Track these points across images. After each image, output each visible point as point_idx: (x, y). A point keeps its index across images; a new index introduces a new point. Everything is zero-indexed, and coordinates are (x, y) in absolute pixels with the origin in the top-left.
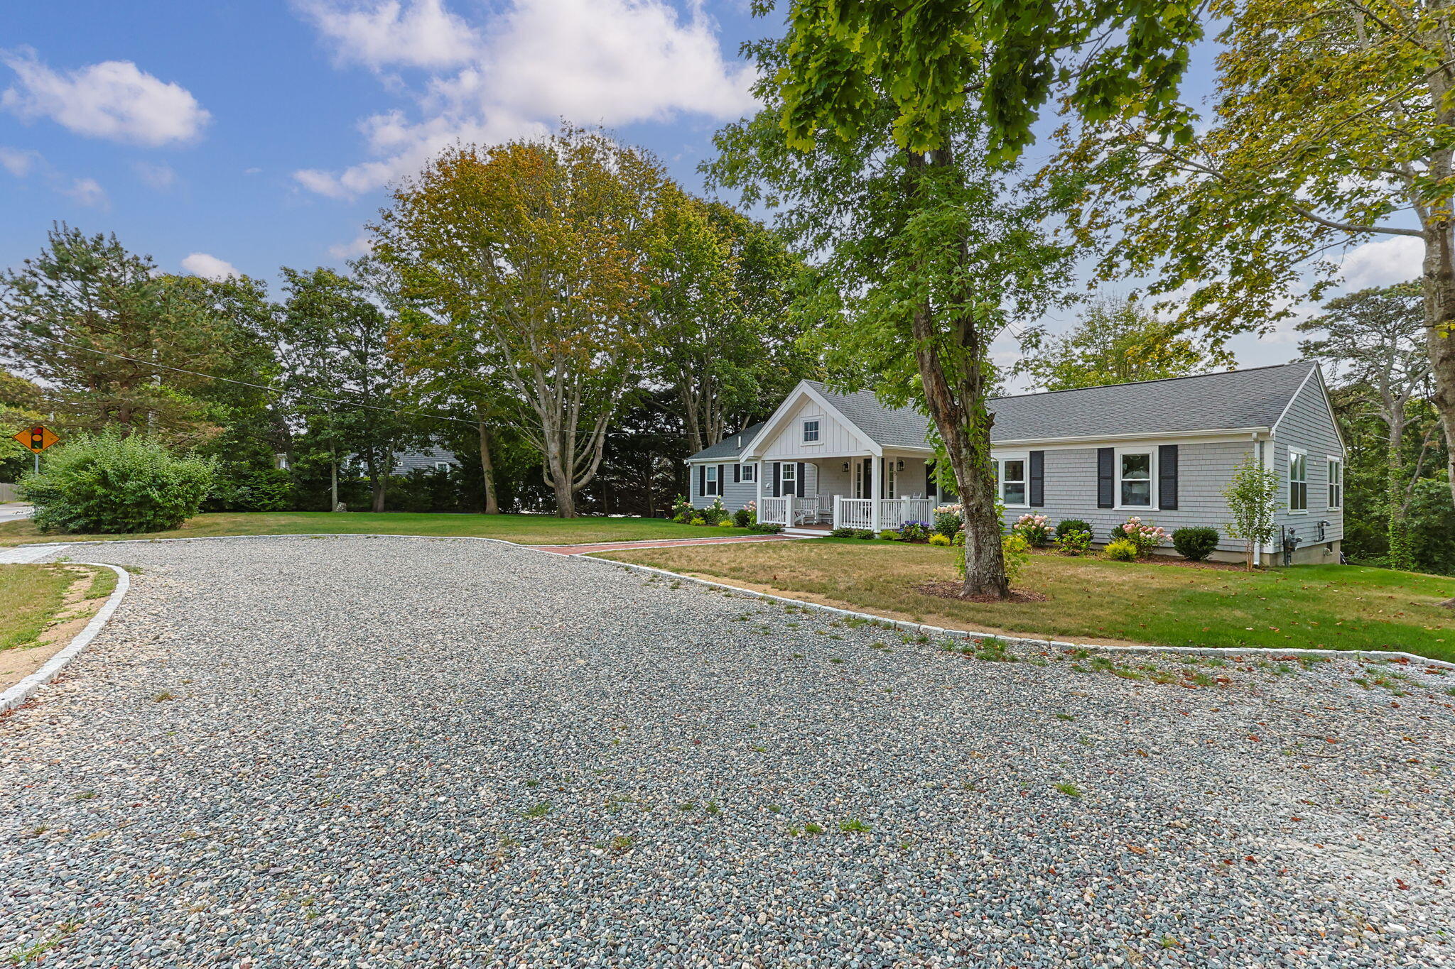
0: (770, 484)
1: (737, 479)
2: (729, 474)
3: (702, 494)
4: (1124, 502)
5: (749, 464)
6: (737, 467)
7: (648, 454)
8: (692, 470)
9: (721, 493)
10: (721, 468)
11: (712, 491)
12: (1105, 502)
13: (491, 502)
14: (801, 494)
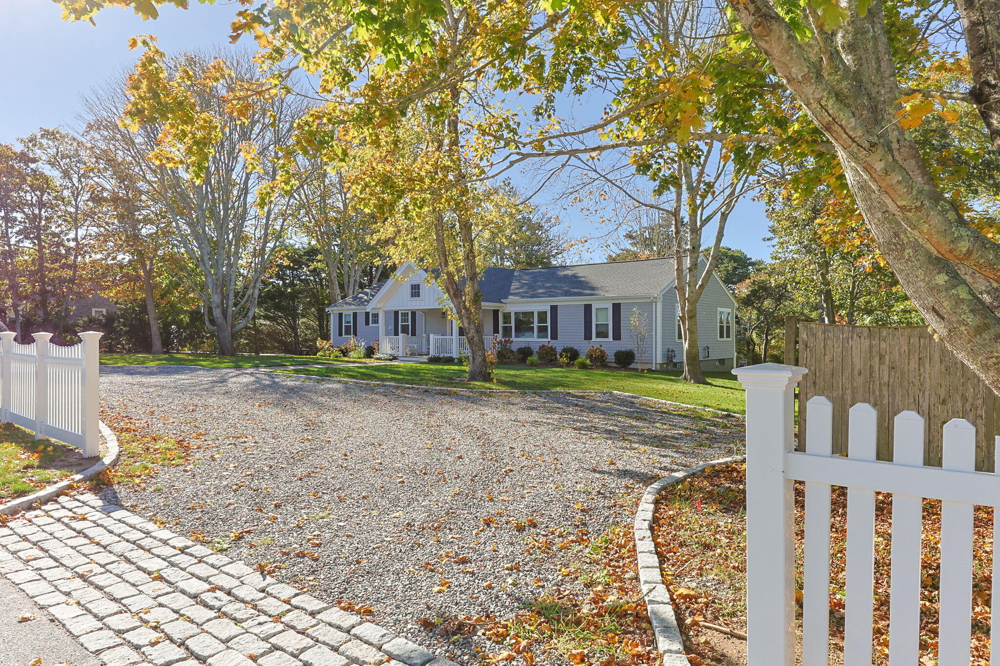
0: (392, 327)
1: (367, 323)
2: (361, 320)
3: (340, 334)
4: (597, 337)
5: (375, 312)
6: (367, 314)
7: (294, 303)
8: (332, 316)
9: (355, 334)
10: (355, 314)
11: (348, 332)
12: (588, 336)
13: (157, 343)
14: (414, 334)
